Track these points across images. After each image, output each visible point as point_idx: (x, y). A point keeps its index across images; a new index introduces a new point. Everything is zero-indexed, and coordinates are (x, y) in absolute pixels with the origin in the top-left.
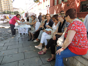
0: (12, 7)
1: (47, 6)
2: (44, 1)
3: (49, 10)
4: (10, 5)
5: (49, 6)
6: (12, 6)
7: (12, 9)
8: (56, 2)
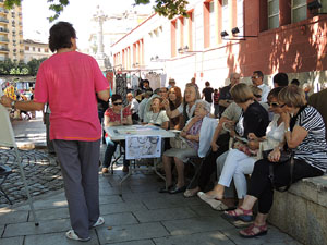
0: (17, 39)
1: (225, 34)
2: (208, 5)
3: (241, 55)
4: (9, 27)
5: (235, 31)
6: (17, 29)
7: (18, 47)
8: (276, 14)
